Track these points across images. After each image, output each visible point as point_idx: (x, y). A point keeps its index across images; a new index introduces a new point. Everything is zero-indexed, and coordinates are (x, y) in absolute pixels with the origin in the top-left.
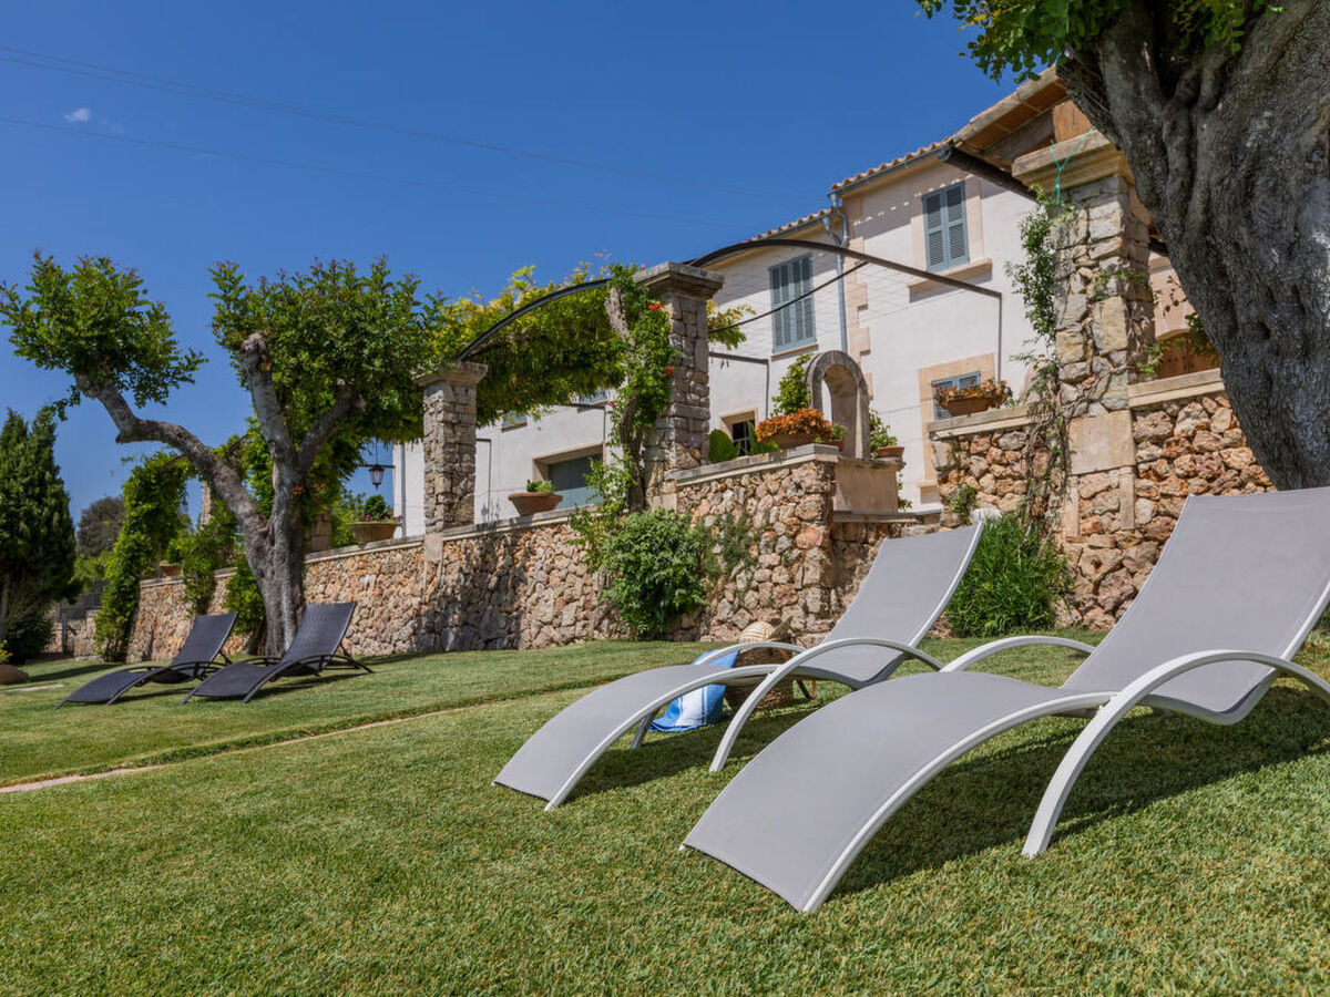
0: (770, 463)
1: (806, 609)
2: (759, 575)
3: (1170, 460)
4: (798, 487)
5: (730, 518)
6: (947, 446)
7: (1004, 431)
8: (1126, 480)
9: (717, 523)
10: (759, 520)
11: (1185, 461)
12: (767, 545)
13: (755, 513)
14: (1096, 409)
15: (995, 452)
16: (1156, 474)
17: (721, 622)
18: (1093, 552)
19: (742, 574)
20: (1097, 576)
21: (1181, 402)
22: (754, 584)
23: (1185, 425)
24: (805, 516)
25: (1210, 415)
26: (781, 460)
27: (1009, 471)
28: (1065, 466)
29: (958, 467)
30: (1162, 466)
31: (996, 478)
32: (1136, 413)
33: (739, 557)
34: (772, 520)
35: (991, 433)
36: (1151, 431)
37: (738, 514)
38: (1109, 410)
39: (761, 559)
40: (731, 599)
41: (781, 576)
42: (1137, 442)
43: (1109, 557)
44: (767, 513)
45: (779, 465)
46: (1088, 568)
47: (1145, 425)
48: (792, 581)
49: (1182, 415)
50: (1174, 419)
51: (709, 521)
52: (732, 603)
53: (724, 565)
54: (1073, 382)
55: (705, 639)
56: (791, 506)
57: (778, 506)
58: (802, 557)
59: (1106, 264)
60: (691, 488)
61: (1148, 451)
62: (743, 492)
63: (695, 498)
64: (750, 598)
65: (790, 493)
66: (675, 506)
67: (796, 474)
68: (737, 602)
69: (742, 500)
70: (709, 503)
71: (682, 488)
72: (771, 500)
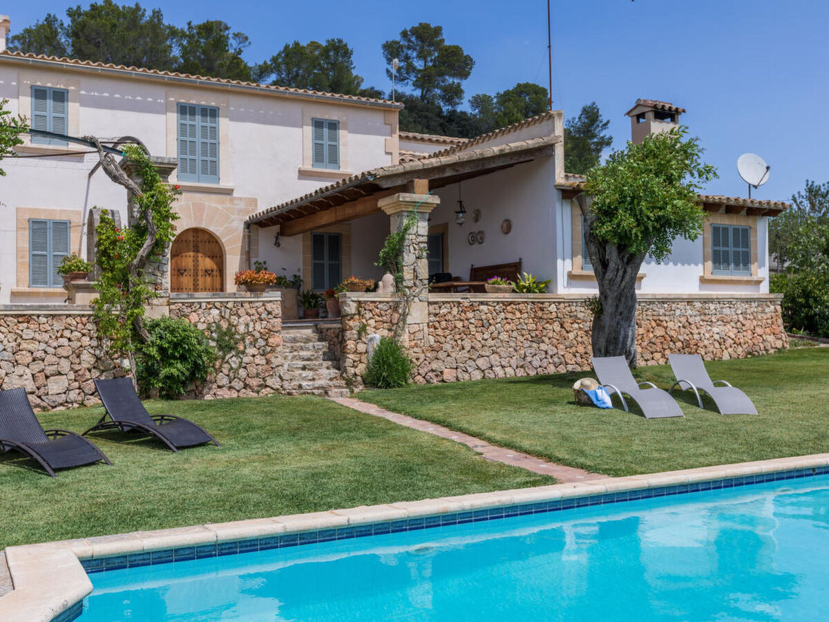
0: (251, 298)
1: (280, 377)
2: (246, 359)
3: (439, 322)
4: (269, 313)
5: (219, 327)
6: (355, 305)
7: (380, 302)
8: (426, 329)
9: (209, 329)
10: (242, 329)
11: (444, 323)
12: (251, 343)
13: (237, 325)
14: (416, 300)
15: (377, 311)
16: (435, 326)
17: (219, 387)
18: (415, 354)
19: (234, 359)
20: (419, 364)
21: (444, 303)
22: (244, 365)
23: (444, 311)
24: (275, 329)
25: (451, 309)
26: (258, 297)
27: (380, 319)
28: (404, 321)
29: (359, 313)
30: (437, 325)
31: (376, 322)
32: (430, 303)
33: (231, 349)
34: (251, 329)
35: (374, 302)
36: (434, 311)
37: (224, 325)
38: (420, 301)
39: (248, 351)
40: (227, 373)
41: (260, 360)
42: (429, 314)
43: (422, 356)
44: (247, 325)
45: (256, 300)
46: (414, 360)
47: (431, 307)
48: (268, 362)
49: (443, 307)
50: (440, 307)
51: (201, 327)
52: (228, 375)
53: (221, 353)
54: (409, 288)
55: (208, 397)
56: (264, 322)
57: (255, 322)
58: (273, 351)
59: (422, 245)
60: (183, 304)
61: (432, 318)
62: (228, 311)
63: (187, 311)
64: (242, 373)
65: (264, 316)
66: (167, 314)
67: (269, 306)
68: (232, 375)
69: (227, 316)
70: (199, 315)
71: (174, 303)
72: (249, 318)
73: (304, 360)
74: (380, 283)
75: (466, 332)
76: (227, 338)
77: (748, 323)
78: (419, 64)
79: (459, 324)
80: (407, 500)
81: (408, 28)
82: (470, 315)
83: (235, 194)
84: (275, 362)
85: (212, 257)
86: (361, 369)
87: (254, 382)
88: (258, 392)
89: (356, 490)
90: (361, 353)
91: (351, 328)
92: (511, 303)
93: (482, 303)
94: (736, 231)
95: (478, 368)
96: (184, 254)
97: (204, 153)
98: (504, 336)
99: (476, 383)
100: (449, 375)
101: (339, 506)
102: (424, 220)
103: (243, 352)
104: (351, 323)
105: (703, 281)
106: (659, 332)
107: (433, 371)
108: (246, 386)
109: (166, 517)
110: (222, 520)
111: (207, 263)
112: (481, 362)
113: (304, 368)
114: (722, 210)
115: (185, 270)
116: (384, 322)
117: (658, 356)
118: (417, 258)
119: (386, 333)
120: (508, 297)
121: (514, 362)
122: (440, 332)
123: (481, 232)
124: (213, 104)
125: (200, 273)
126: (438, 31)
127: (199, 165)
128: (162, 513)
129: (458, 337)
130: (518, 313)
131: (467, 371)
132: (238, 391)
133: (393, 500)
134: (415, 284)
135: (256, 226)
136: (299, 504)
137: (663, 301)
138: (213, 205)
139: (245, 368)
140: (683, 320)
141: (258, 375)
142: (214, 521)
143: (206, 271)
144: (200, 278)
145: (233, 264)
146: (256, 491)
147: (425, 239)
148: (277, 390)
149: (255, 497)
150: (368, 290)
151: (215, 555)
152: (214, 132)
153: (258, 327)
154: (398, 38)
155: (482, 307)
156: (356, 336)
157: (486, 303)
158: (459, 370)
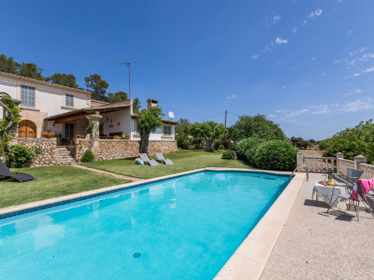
0: (47, 139)
1: (56, 160)
2: (44, 156)
4: (53, 144)
5: (36, 147)
6: (79, 142)
7: (86, 141)
8: (98, 147)
9: (32, 148)
10: (43, 148)
11: (103, 146)
12: (46, 152)
15: (85, 143)
17: (36, 164)
19: (41, 156)
21: (103, 141)
23: (103, 143)
24: (54, 148)
25: (105, 143)
26: (49, 139)
28: (93, 145)
29: (80, 144)
30: (101, 147)
31: (85, 146)
32: (99, 141)
33: (40, 153)
34: (46, 148)
35: (84, 141)
37: (38, 147)
38: (97, 141)
39: (45, 154)
41: (49, 156)
43: (97, 154)
44: (45, 147)
46: (95, 155)
47: (100, 142)
48: (52, 157)
51: (29, 147)
52: (39, 161)
53: (36, 155)
54: (94, 138)
55: (32, 167)
56: (51, 146)
57: (48, 146)
58: (54, 153)
59: (97, 127)
60: (23, 141)
61: (100, 145)
62: (39, 143)
63: (24, 143)
64: (43, 160)
65: (51, 144)
66: (17, 144)
67: (52, 142)
68: (40, 160)
69: (39, 144)
70: (29, 144)
71: (20, 141)
72: (46, 145)
73: (63, 156)
74: (86, 136)
75: (109, 148)
76: (38, 150)
77: (170, 146)
78: (95, 84)
79: (107, 146)
80: (96, 189)
81: (92, 75)
82: (110, 144)
83: (40, 111)
84: (54, 156)
85: (32, 128)
86: (80, 157)
87: (47, 162)
88: (48, 165)
89: (82, 188)
90: (80, 154)
91: (78, 147)
92: (120, 142)
93: (113, 141)
94: (168, 127)
95: (112, 157)
96: (22, 127)
97: (30, 99)
98: (118, 149)
99: (111, 160)
100: (104, 159)
101: (77, 192)
102: (98, 121)
103: (44, 154)
104: (78, 146)
105: (162, 137)
106: (153, 148)
107: (100, 158)
108: (45, 163)
109: (21, 201)
110: (41, 200)
111: (31, 130)
112: (112, 155)
113: (63, 158)
114: (166, 123)
115: (22, 132)
116: (87, 146)
117: (152, 153)
118: (96, 130)
119: (87, 149)
120: (119, 140)
121: (120, 155)
122: (102, 148)
123: (112, 125)
124: (33, 86)
125: (28, 132)
126: (100, 77)
127: (28, 103)
128: (19, 200)
129: (106, 149)
130: (121, 144)
131: (109, 157)
132: (42, 165)
133: (92, 189)
134: (96, 137)
135: (47, 120)
136: (65, 193)
137: (154, 141)
138: (33, 114)
139: (44, 158)
140: (158, 145)
141: (48, 160)
142: (38, 200)
143: (30, 132)
144: (28, 134)
145: (39, 130)
146: (51, 191)
147: (99, 126)
148: (55, 164)
149: (51, 192)
150: (82, 138)
151: (39, 210)
152: (34, 94)
153: (49, 147)
154: (89, 77)
155: (113, 142)
156: (79, 149)
157: (114, 142)
158: (107, 157)
